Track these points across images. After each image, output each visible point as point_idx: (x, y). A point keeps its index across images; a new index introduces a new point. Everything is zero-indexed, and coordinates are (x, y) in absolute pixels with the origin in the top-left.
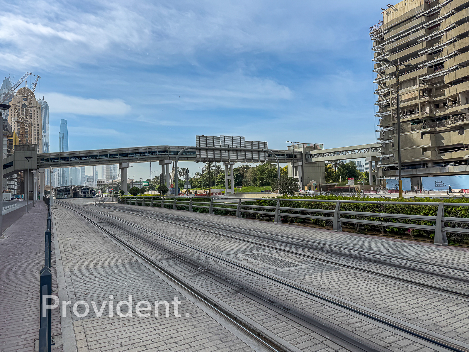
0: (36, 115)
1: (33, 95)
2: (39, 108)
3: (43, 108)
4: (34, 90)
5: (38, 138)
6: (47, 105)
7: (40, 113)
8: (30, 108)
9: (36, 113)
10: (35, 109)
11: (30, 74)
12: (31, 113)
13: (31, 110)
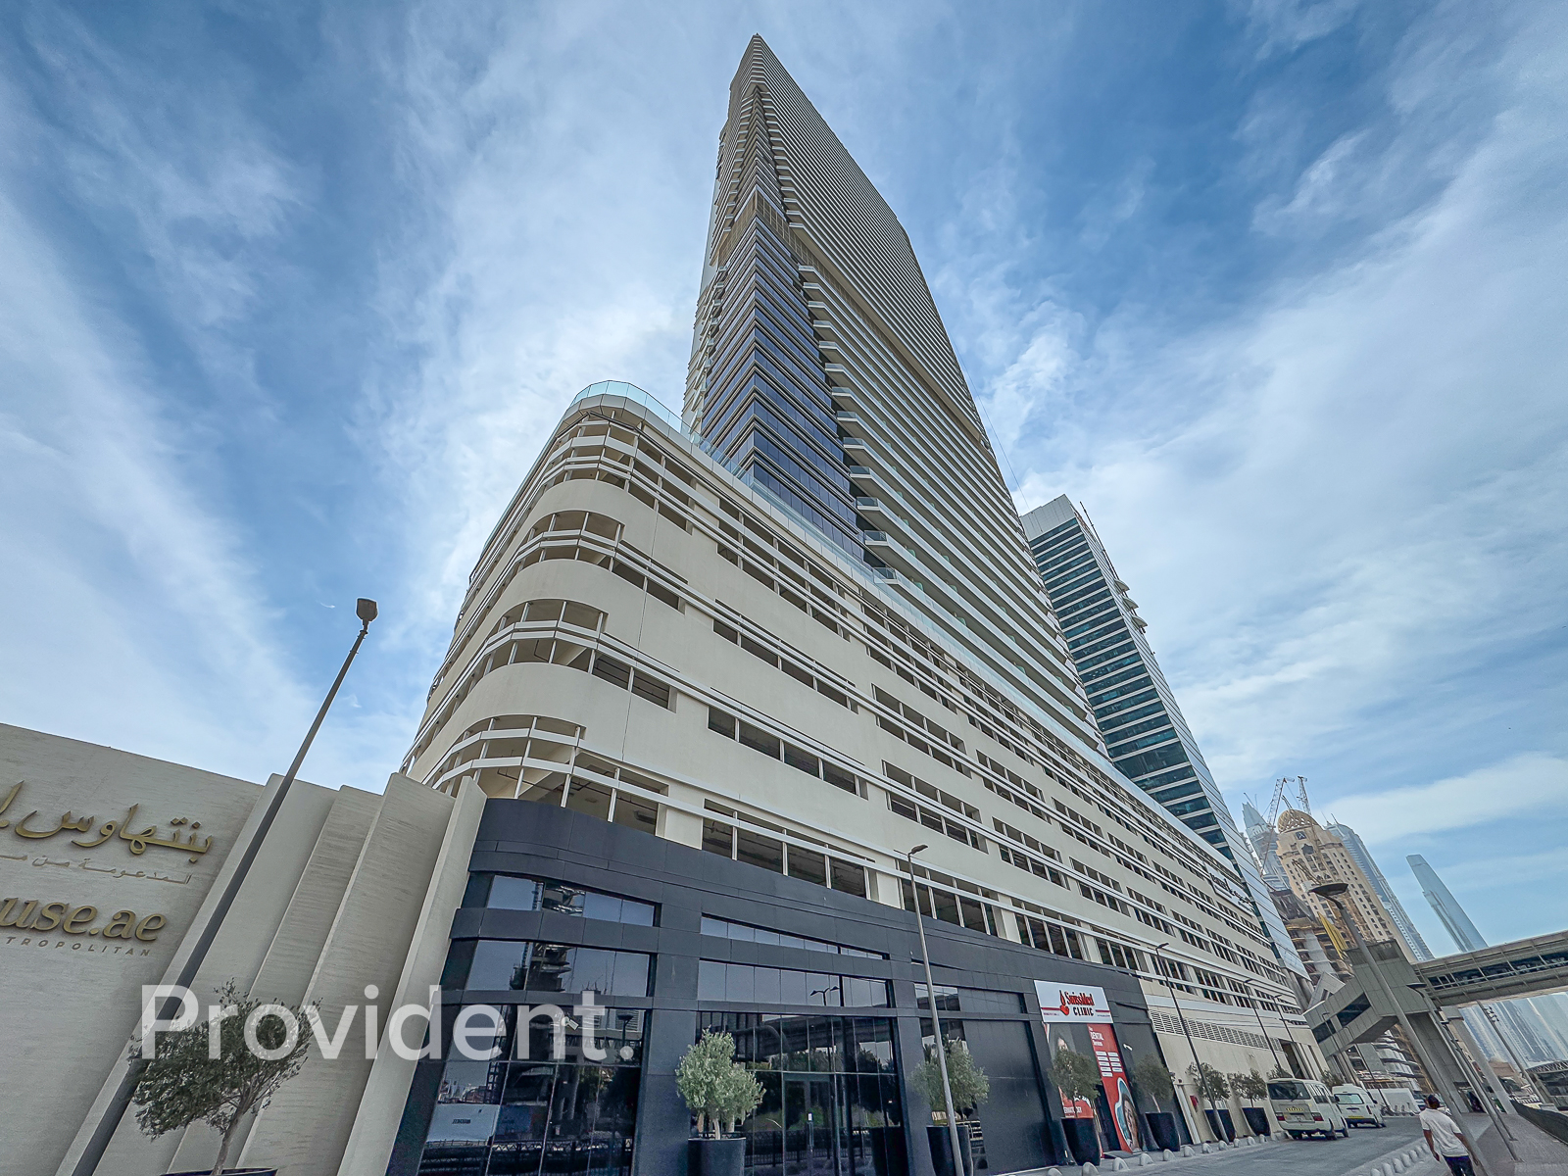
0: (1342, 863)
1: (1312, 823)
2: (1340, 845)
3: (1348, 841)
4: (1309, 810)
5: (1380, 919)
6: (1351, 832)
7: (1349, 855)
8: (1322, 851)
9: (1339, 857)
10: (1334, 850)
11: (1284, 780)
12: (1330, 862)
13: (1326, 856)
